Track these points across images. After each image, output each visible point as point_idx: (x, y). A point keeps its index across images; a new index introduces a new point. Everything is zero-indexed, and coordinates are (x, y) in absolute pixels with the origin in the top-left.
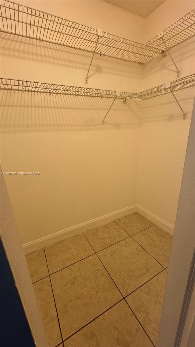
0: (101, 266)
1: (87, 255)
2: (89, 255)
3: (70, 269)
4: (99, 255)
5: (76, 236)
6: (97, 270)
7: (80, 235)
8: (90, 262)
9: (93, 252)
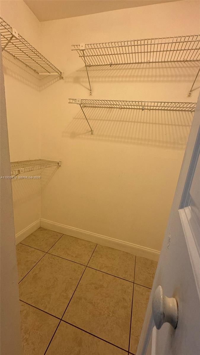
0: (130, 299)
1: (125, 278)
2: (126, 279)
3: (103, 276)
4: (137, 288)
5: (127, 253)
6: (124, 299)
7: (132, 255)
8: (123, 285)
9: (132, 279)
